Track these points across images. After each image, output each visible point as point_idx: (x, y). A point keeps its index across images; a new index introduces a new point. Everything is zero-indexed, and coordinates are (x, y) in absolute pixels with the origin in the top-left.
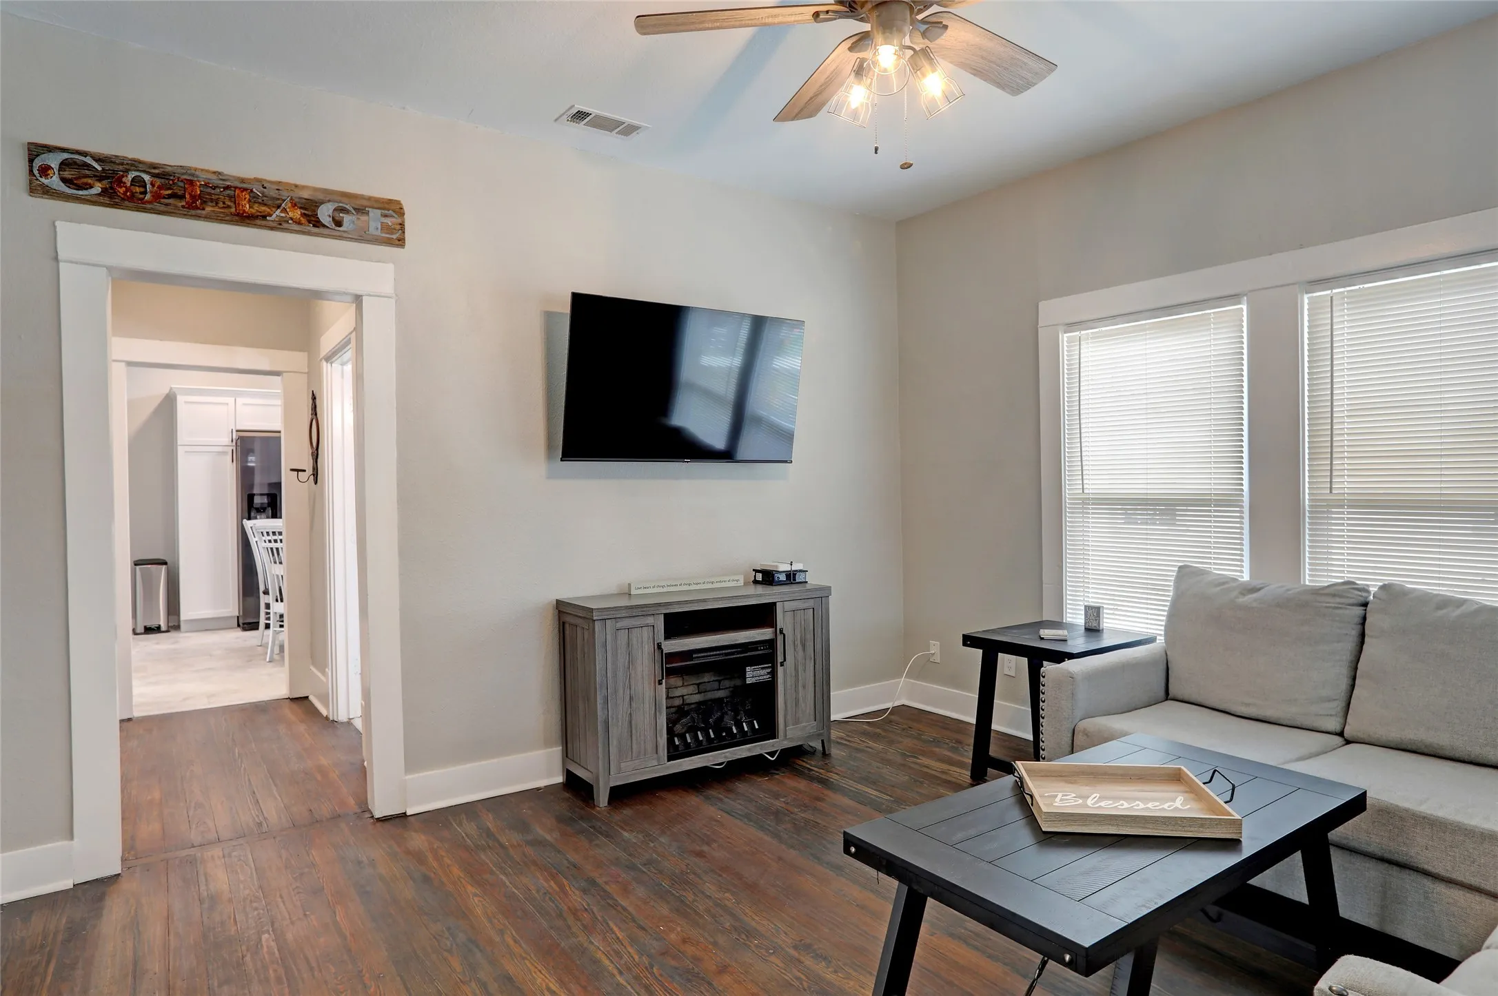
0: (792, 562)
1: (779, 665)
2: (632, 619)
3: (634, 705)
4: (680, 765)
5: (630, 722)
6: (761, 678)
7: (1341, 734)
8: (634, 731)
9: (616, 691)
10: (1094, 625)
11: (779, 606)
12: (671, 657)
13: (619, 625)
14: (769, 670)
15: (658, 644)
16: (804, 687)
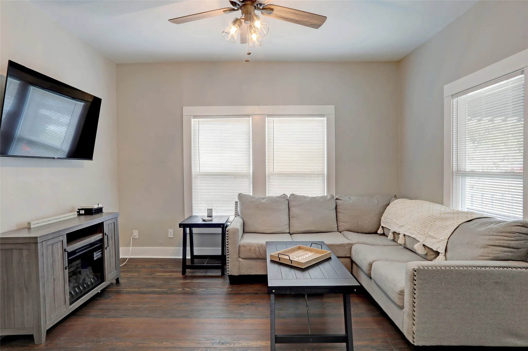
0: (98, 204)
1: (105, 249)
2: (54, 239)
3: (55, 283)
4: (74, 306)
5: (54, 293)
6: (99, 256)
7: (289, 233)
8: (56, 296)
9: (48, 279)
10: (211, 215)
11: (104, 223)
12: (70, 254)
13: (49, 243)
14: (101, 252)
15: (65, 249)
16: (112, 256)
